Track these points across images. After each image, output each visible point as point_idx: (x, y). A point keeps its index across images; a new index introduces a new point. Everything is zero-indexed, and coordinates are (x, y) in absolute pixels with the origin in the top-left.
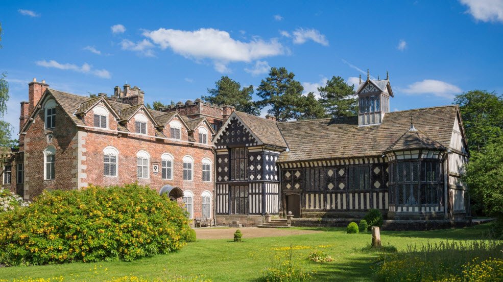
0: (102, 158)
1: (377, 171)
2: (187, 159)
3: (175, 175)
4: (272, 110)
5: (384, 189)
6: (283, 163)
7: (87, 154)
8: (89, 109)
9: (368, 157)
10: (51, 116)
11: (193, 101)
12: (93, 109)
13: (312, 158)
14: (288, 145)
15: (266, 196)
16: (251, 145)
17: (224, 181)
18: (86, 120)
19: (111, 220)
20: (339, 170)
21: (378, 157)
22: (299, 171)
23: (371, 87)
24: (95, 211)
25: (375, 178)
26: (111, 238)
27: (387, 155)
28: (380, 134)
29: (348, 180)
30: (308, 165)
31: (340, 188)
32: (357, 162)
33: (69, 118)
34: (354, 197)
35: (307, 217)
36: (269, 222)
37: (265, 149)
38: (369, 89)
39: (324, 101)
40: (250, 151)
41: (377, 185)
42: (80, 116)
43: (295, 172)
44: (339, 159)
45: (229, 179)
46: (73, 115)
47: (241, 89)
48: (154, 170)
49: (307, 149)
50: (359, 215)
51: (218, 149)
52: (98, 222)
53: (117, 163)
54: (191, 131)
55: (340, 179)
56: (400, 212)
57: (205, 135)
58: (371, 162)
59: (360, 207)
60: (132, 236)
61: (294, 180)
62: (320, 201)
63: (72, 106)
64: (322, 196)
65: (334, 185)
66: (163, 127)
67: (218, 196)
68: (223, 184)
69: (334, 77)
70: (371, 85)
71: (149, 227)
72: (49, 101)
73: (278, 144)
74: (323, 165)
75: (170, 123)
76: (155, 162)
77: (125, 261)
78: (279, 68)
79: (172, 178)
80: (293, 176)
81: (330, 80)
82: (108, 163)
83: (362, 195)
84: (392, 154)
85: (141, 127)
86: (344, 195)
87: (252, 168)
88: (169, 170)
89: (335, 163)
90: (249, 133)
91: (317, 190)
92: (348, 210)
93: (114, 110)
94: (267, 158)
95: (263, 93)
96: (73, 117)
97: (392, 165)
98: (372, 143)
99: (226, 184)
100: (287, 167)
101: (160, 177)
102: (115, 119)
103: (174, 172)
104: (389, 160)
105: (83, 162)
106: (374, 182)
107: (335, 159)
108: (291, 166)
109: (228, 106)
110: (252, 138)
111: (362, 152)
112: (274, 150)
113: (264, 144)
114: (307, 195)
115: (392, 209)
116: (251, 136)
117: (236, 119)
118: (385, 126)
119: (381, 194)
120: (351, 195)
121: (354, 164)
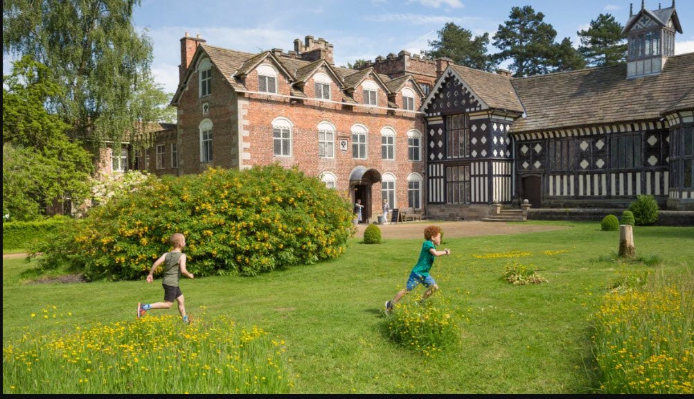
0: (271, 132)
1: (652, 140)
2: (386, 132)
3: (371, 153)
4: (514, 65)
5: (662, 166)
6: (518, 133)
7: (250, 128)
8: (252, 68)
9: (639, 122)
10: (207, 79)
11: (396, 54)
12: (257, 69)
13: (557, 126)
14: (525, 109)
15: (494, 178)
16: (473, 109)
17: (438, 159)
18: (247, 83)
19: (224, 217)
20: (597, 141)
21: (654, 121)
22: (540, 143)
23: (648, 20)
24: (204, 205)
25: (650, 151)
26: (224, 243)
27: (668, 117)
28: (659, 88)
29: (610, 155)
30: (552, 136)
31: (597, 167)
32: (623, 130)
33: (226, 82)
34: (617, 178)
35: (552, 207)
36: (498, 214)
37: (492, 114)
38: (644, 23)
39: (586, 49)
40: (471, 118)
41: (653, 160)
42: (240, 78)
43: (535, 145)
44: (597, 125)
45: (445, 157)
46: (232, 77)
47: (473, 39)
48: (341, 146)
49: (551, 113)
50: (624, 204)
51: (429, 117)
52: (206, 220)
53: (291, 138)
54: (392, 94)
55: (598, 154)
56: (685, 200)
57: (411, 99)
58: (644, 128)
59: (626, 193)
60: (256, 239)
61: (533, 157)
62: (569, 184)
63: (231, 65)
64: (572, 178)
65: (590, 163)
66: (353, 89)
67: (430, 180)
68: (436, 164)
69: (601, 15)
70: (647, 17)
71: (281, 226)
72: (203, 60)
73: (511, 108)
74: (573, 134)
75: (362, 84)
76: (343, 137)
77: (245, 276)
78: (522, 8)
79: (366, 157)
80: (531, 150)
81: (595, 20)
82: (278, 138)
83: (630, 175)
84: (676, 115)
85: (322, 90)
86: (604, 176)
87: (474, 141)
88: (363, 147)
89: (591, 132)
90: (469, 93)
91: (565, 169)
92: (609, 196)
93: (285, 68)
94: (495, 127)
95: (501, 42)
96: (231, 79)
97: (675, 132)
98: (645, 102)
99: (440, 163)
100: (523, 138)
101: (350, 155)
102: (287, 82)
103: (369, 150)
104: (671, 125)
105: (245, 139)
106: (647, 157)
107: (590, 126)
108: (529, 138)
109: (443, 58)
110: (475, 101)
111: (630, 115)
112: (506, 117)
113: (491, 109)
114: (551, 178)
115: (674, 195)
116: (473, 97)
117: (452, 75)
118: (667, 76)
119: (657, 174)
120: (613, 176)
121: (619, 132)
